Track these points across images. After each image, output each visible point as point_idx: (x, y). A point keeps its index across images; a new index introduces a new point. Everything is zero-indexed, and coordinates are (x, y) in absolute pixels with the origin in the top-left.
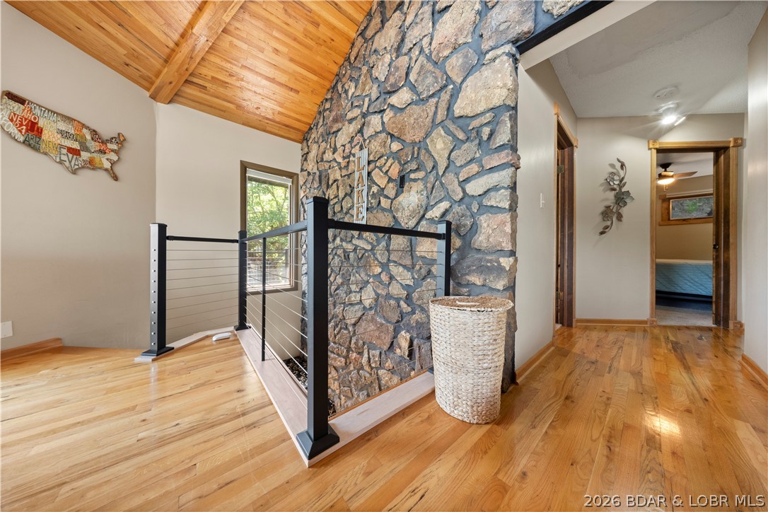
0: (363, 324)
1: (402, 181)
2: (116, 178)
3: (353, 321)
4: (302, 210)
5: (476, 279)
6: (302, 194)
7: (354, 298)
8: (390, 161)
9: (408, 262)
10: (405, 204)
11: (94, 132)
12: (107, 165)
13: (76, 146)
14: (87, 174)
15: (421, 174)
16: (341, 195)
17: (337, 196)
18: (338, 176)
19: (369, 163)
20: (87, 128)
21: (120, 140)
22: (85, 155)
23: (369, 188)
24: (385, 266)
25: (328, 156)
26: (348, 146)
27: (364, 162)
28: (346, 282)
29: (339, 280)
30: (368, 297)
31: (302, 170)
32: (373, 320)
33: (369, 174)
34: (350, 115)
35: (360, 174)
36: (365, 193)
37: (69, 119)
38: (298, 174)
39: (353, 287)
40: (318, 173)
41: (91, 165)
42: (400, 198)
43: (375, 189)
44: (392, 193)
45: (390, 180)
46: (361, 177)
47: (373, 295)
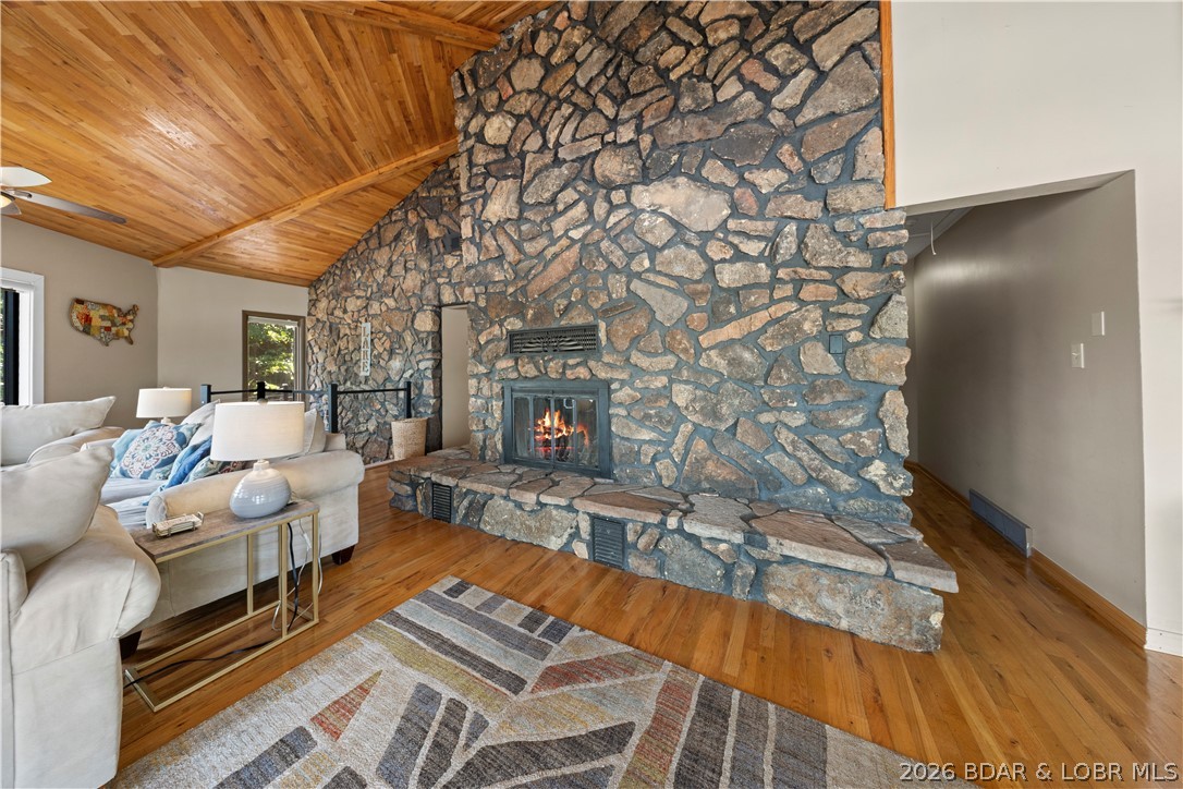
0: (369, 445)
1: (391, 352)
2: (131, 342)
3: (362, 444)
4: (310, 351)
5: (421, 409)
6: (309, 337)
7: (362, 429)
8: (385, 338)
9: (395, 401)
10: (393, 366)
11: (119, 310)
12: (126, 333)
13: (108, 324)
14: (114, 344)
15: (401, 352)
16: (351, 348)
17: (347, 348)
18: (348, 332)
19: (372, 333)
20: (115, 308)
21: (134, 310)
22: (114, 329)
23: (372, 351)
24: (383, 404)
25: (338, 313)
26: (356, 314)
27: (368, 331)
28: (356, 415)
29: (350, 415)
30: (372, 426)
31: (309, 314)
32: (376, 441)
33: (372, 340)
34: (357, 293)
35: (365, 338)
36: (369, 353)
37: (105, 306)
38: (304, 318)
39: (361, 420)
40: (328, 324)
41: (117, 336)
42: (391, 362)
43: (375, 352)
44: (387, 358)
45: (385, 349)
46: (366, 341)
47: (375, 423)
